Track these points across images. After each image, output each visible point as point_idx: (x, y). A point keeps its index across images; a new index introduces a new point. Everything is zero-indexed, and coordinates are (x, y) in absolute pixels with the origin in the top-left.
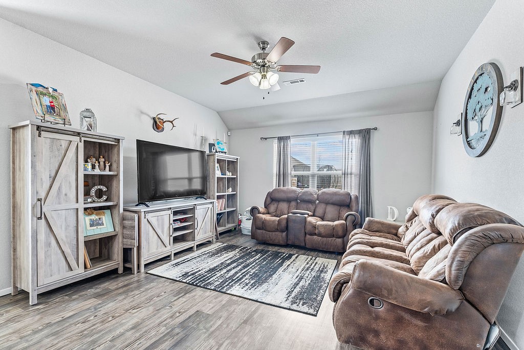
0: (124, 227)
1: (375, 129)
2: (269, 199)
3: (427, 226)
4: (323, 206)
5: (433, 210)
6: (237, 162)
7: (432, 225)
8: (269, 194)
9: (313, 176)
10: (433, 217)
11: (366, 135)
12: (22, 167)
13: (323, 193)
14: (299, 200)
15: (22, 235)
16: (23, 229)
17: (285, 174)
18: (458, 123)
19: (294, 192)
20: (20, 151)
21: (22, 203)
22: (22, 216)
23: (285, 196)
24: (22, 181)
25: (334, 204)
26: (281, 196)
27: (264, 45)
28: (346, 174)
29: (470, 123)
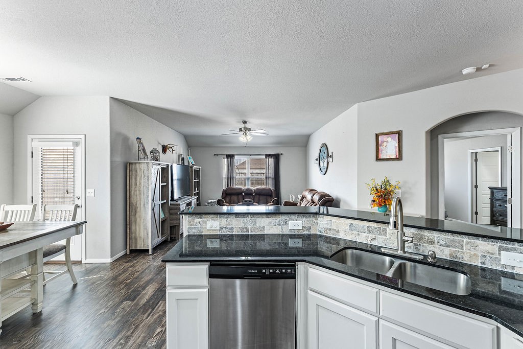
0: (171, 214)
1: (282, 154)
2: (224, 194)
3: (310, 201)
4: (258, 196)
5: (312, 195)
6: (200, 170)
7: (312, 200)
8: (224, 191)
9: (248, 179)
10: (312, 197)
11: (277, 157)
12: (138, 184)
13: (257, 189)
14: (243, 194)
15: (138, 220)
16: (140, 217)
17: (232, 178)
18: (317, 160)
19: (240, 189)
20: (136, 175)
21: (138, 203)
22: (138, 210)
23: (236, 192)
24: (138, 191)
25: (264, 195)
26: (233, 191)
27: (245, 122)
28: (267, 178)
29: (321, 162)
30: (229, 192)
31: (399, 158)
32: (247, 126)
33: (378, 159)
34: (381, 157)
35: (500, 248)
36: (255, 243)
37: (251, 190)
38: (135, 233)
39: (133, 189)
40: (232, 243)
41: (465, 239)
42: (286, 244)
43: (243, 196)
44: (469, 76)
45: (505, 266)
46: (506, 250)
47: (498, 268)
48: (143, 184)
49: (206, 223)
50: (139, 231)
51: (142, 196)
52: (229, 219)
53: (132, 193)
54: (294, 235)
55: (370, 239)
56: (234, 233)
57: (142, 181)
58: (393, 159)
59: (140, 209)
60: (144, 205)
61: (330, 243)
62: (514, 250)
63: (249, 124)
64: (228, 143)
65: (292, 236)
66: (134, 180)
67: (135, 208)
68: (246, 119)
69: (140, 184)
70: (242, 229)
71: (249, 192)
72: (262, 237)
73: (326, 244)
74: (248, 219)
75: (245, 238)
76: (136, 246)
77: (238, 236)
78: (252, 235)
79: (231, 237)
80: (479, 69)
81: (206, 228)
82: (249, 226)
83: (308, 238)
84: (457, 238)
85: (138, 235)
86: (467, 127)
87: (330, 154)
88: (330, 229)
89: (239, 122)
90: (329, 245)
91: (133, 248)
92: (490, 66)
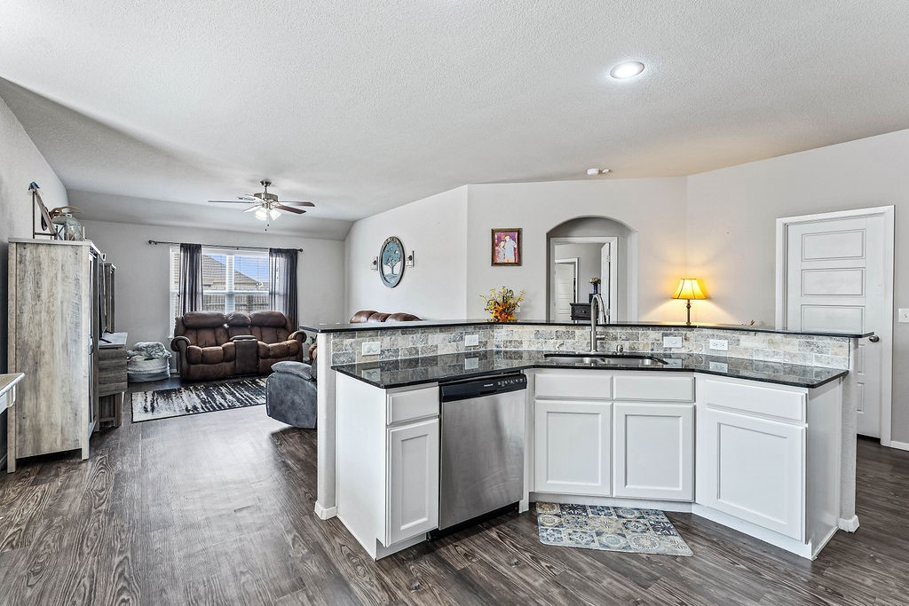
1: (301, 250)
8: (181, 321)
9: (231, 296)
11: (292, 256)
12: (44, 296)
13: (256, 315)
14: (226, 325)
15: (45, 384)
16: (50, 375)
17: (193, 293)
18: (375, 263)
19: (220, 316)
20: (38, 274)
21: (46, 341)
22: (47, 357)
23: (210, 321)
24: (44, 314)
25: (269, 326)
26: (202, 321)
27: (268, 183)
28: (272, 294)
29: (384, 266)
30: (190, 322)
31: (518, 263)
32: (270, 190)
33: (494, 263)
34: (499, 260)
35: (664, 335)
36: (427, 370)
37: (245, 318)
38: (35, 416)
39: (26, 309)
40: (397, 373)
41: (640, 331)
42: (462, 366)
43: (227, 330)
44: (592, 177)
45: (666, 349)
46: (667, 335)
47: (662, 352)
48: (60, 296)
49: (360, 345)
50: (49, 407)
51: (58, 326)
52: (393, 338)
53: (26, 318)
54: (470, 354)
55: (558, 345)
56: (399, 358)
57: (59, 289)
58: (511, 264)
59: (53, 356)
60: (65, 346)
61: (511, 358)
62: (671, 334)
63: (274, 188)
64: (188, 218)
65: (468, 356)
66: (30, 286)
67: (35, 356)
68: (271, 178)
69: (51, 295)
70: (410, 351)
71: (241, 321)
72: (433, 360)
73: (506, 361)
74: (418, 336)
75: (414, 363)
76: (38, 447)
77: (405, 361)
78: (422, 359)
79: (395, 364)
80: (600, 172)
81: (361, 353)
82: (419, 346)
83: (483, 356)
84: (634, 331)
85: (43, 421)
86: (577, 232)
87: (408, 254)
88: (511, 342)
89: (253, 181)
90: (509, 361)
91: (29, 453)
92: (610, 171)
